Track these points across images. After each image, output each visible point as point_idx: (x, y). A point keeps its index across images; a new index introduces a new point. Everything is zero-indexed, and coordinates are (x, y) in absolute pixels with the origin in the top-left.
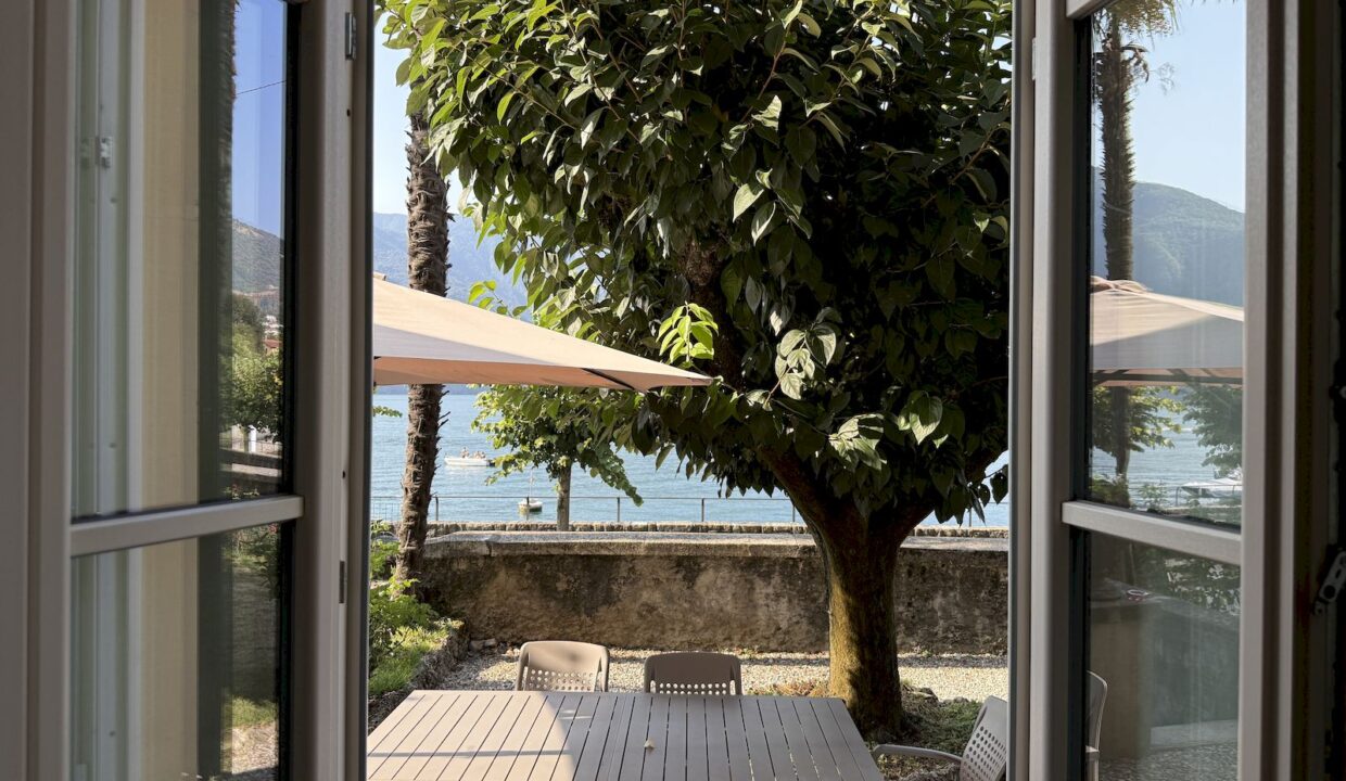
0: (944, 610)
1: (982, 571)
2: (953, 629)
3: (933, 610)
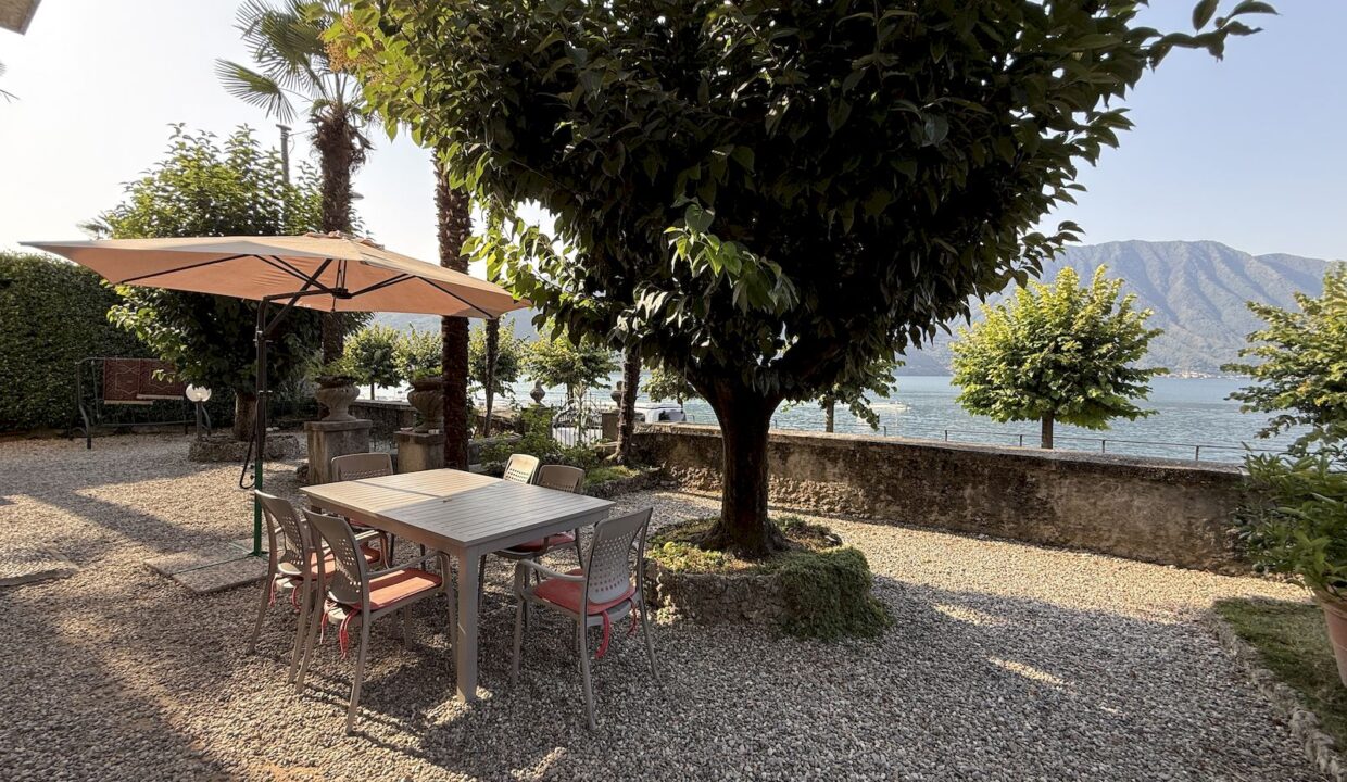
0: (972, 499)
1: (1010, 470)
3: (963, 498)
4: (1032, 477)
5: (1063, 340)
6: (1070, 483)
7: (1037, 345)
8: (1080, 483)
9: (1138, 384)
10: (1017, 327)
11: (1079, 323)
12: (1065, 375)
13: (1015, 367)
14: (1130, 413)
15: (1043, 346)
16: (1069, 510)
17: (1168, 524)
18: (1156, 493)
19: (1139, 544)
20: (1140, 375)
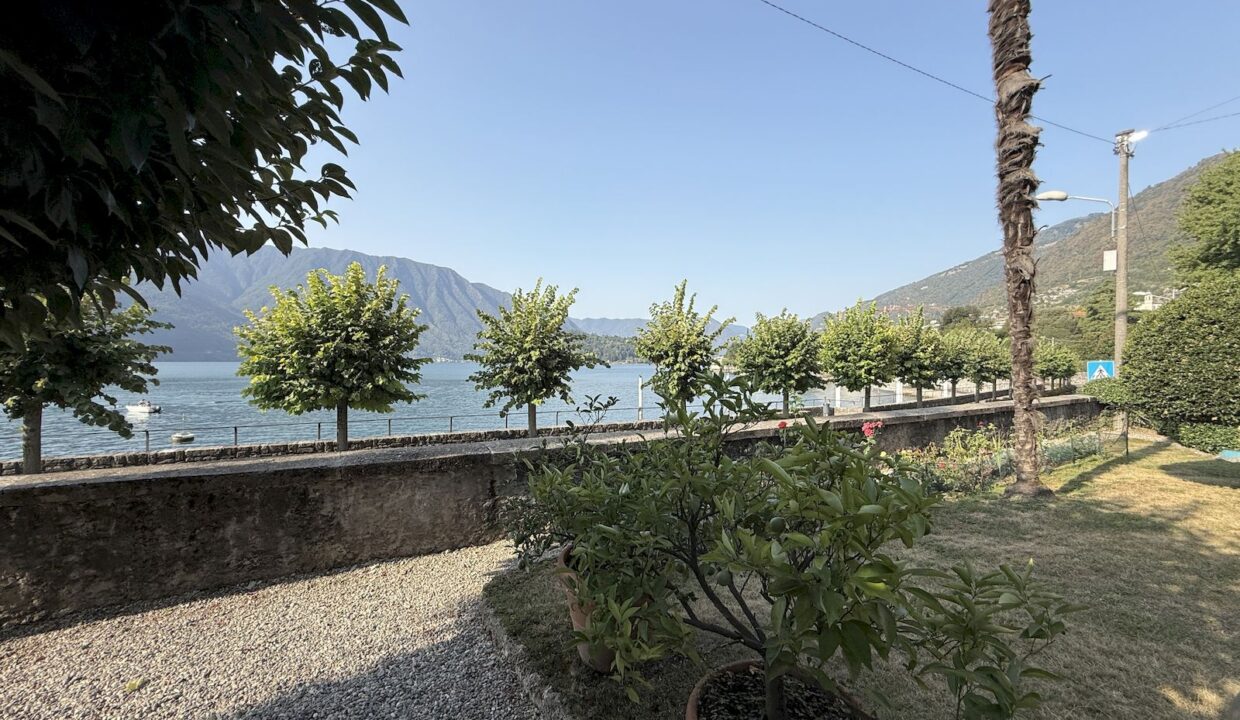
0: (238, 537)
1: (288, 489)
2: (250, 555)
3: (224, 540)
4: (315, 491)
5: (353, 331)
6: (357, 491)
7: (330, 334)
8: (366, 487)
9: (412, 371)
10: (309, 315)
11: (367, 315)
12: (356, 364)
13: (309, 356)
14: (408, 397)
15: (336, 335)
16: (356, 521)
17: (443, 511)
18: (433, 483)
19: (421, 538)
20: (414, 364)
